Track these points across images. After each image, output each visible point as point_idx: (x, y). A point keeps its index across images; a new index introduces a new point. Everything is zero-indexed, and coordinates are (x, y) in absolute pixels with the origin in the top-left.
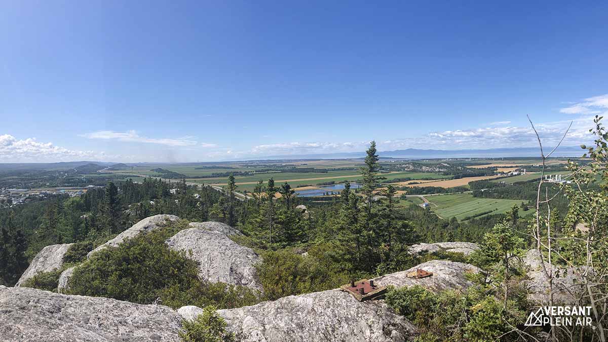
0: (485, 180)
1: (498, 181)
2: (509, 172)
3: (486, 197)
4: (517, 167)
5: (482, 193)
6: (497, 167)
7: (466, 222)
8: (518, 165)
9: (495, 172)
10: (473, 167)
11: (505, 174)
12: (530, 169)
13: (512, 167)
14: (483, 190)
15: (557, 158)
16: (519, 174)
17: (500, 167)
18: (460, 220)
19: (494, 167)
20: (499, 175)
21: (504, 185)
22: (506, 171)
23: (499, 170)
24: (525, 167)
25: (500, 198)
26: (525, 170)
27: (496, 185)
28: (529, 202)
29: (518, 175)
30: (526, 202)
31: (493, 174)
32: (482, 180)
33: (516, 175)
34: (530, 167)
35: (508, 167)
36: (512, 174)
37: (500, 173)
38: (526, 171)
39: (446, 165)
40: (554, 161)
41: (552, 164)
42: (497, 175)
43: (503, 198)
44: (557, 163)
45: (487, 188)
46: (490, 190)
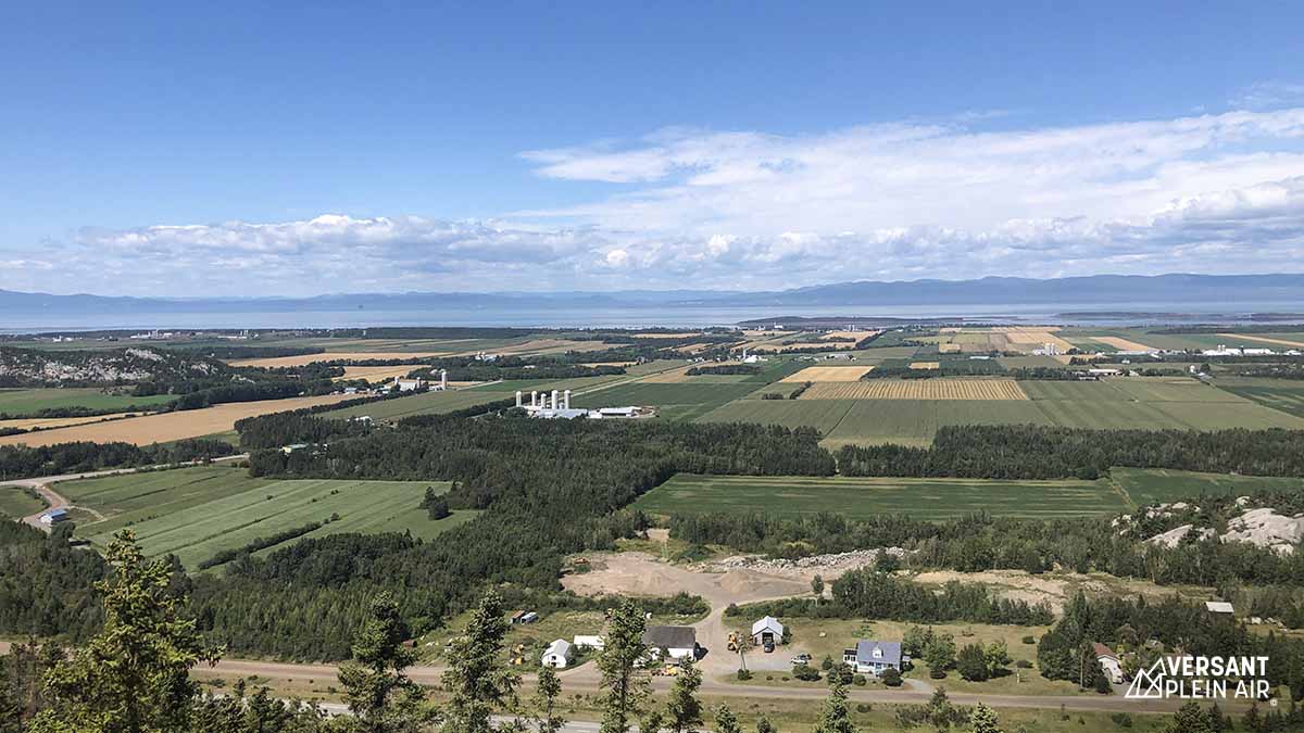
0: (301, 412)
1: (345, 415)
2: (385, 382)
3: (300, 475)
4: (415, 361)
5: (285, 459)
6: (342, 363)
7: (218, 572)
8: (418, 355)
9: (335, 380)
10: (257, 363)
11: (372, 387)
12: (461, 369)
13: (395, 363)
14: (288, 450)
15: (562, 331)
16: (423, 390)
17: (355, 364)
18: (194, 567)
19: (333, 363)
20: (350, 394)
21: (365, 429)
22: (374, 376)
23: (353, 374)
24: (447, 364)
25: (348, 475)
26: (444, 374)
27: (336, 430)
28: (454, 488)
29: (418, 391)
30: (442, 488)
31: (327, 389)
32: (287, 413)
33: (409, 392)
34: (463, 363)
35: (382, 363)
36: (398, 387)
37: (352, 384)
38: (449, 378)
39: (146, 354)
40: (550, 341)
41: (540, 353)
42: (342, 391)
43: (361, 475)
44: (557, 350)
45: (304, 440)
46: (313, 448)
